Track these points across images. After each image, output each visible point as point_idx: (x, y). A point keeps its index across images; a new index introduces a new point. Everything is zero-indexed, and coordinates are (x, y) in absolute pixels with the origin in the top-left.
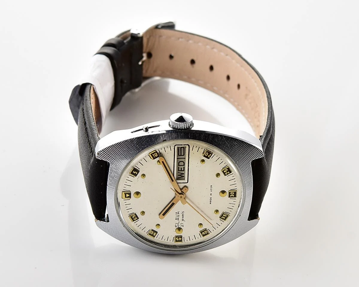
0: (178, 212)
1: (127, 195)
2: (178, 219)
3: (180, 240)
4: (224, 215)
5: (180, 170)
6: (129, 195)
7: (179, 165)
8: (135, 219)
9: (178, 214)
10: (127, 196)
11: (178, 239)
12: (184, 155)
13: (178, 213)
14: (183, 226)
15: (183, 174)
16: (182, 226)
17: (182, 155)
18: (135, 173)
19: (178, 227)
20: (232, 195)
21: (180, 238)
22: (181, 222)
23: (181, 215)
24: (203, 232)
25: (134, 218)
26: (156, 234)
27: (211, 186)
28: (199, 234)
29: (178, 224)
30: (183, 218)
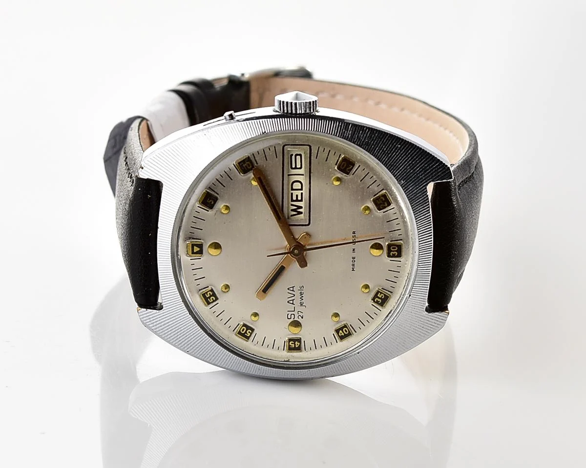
0: (293, 287)
1: (196, 249)
2: (291, 302)
3: (297, 346)
4: (378, 295)
5: (294, 198)
6: (199, 249)
7: (292, 189)
8: (212, 301)
9: (293, 291)
10: (195, 251)
11: (293, 345)
12: (301, 168)
13: (292, 289)
14: (302, 318)
15: (301, 207)
16: (299, 317)
17: (298, 167)
18: (209, 202)
19: (292, 320)
20: (394, 251)
21: (296, 343)
22: (298, 308)
23: (297, 293)
24: (341, 331)
25: (209, 297)
26: (251, 334)
27: (354, 233)
28: (333, 334)
29: (293, 313)
30: (302, 299)
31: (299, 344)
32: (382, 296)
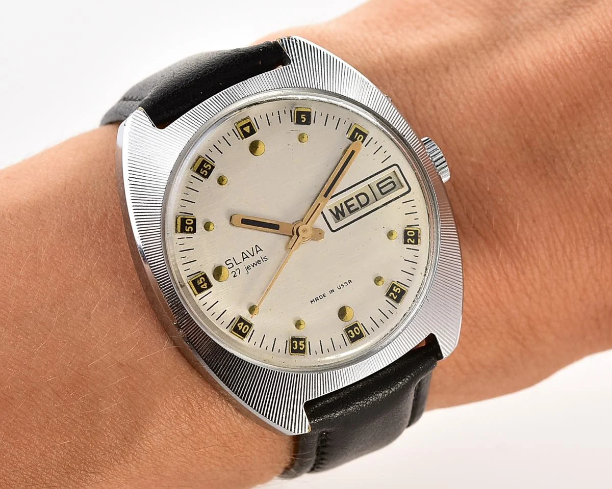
0: (261, 250)
1: (247, 129)
2: (245, 256)
3: (202, 287)
4: (300, 342)
5: (349, 204)
6: (249, 132)
7: (357, 197)
8: (202, 173)
9: (257, 252)
11: (202, 282)
12: (383, 194)
13: (258, 249)
14: (234, 276)
15: (344, 215)
16: (234, 273)
17: (382, 190)
18: (302, 117)
20: (354, 332)
21: (205, 284)
22: (242, 267)
23: (257, 257)
24: (242, 324)
25: (204, 169)
26: (189, 232)
27: (350, 282)
28: (235, 318)
29: (234, 264)
30: (253, 266)
31: (206, 287)
32: (302, 347)
